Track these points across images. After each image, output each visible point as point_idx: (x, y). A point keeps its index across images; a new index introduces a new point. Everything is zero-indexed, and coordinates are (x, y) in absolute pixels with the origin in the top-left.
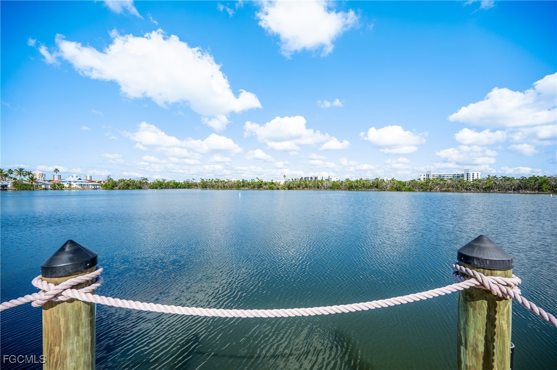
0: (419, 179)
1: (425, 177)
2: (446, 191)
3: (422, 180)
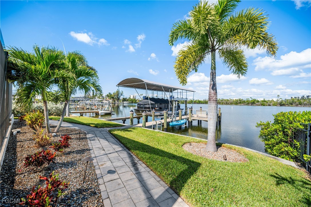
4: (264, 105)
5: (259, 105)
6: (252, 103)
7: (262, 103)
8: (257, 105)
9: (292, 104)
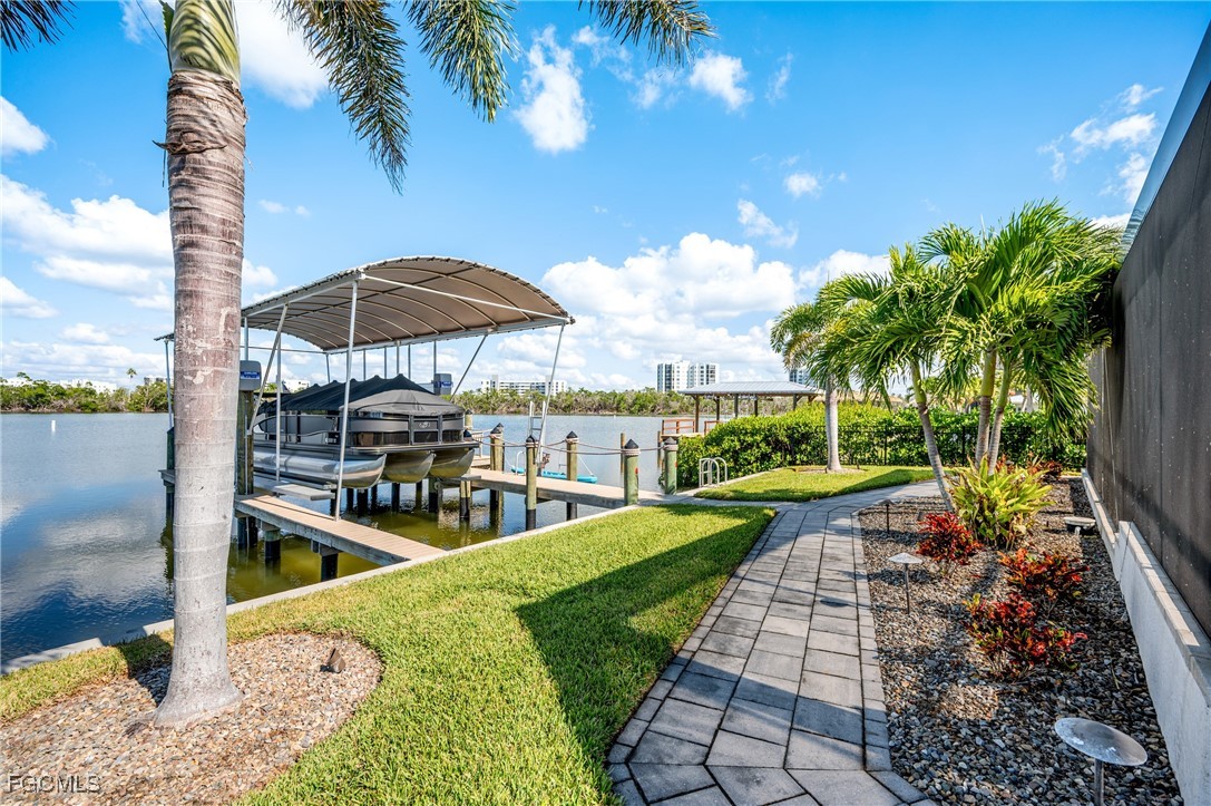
0: (479, 390)
1: (489, 386)
2: (515, 412)
3: (484, 391)
4: (94, 411)
5: (73, 411)
6: (29, 400)
7: (84, 401)
8: (61, 410)
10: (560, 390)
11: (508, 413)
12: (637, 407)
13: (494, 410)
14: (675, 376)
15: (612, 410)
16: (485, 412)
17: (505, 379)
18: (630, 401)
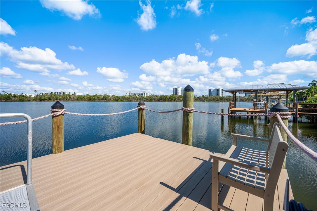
0: (126, 95)
1: (128, 94)
5: (17, 101)
6: (6, 98)
7: (20, 98)
8: (14, 101)
9: (50, 99)
10: (147, 95)
11: (135, 101)
12: (170, 99)
13: (131, 100)
14: (178, 91)
15: (163, 100)
16: (128, 101)
17: (132, 93)
18: (168, 98)
